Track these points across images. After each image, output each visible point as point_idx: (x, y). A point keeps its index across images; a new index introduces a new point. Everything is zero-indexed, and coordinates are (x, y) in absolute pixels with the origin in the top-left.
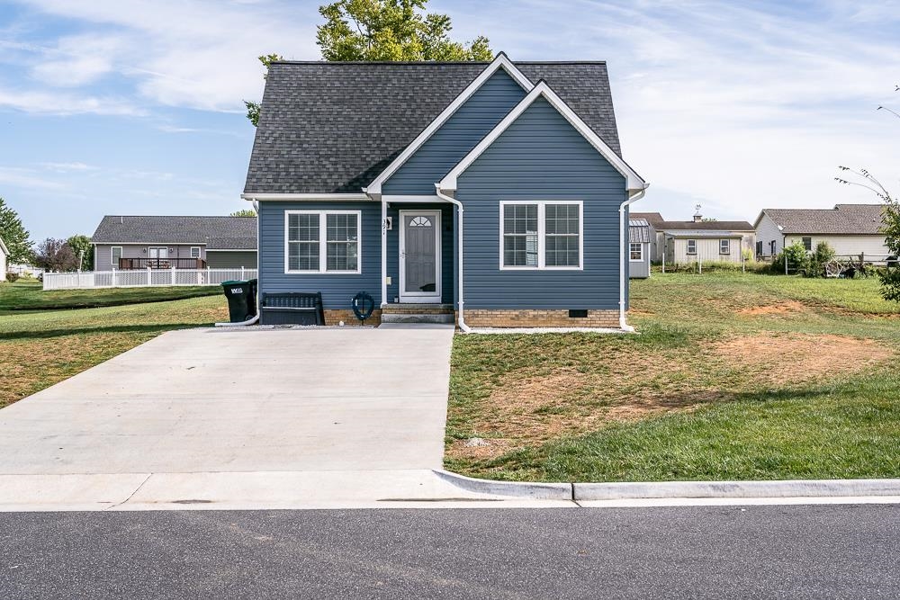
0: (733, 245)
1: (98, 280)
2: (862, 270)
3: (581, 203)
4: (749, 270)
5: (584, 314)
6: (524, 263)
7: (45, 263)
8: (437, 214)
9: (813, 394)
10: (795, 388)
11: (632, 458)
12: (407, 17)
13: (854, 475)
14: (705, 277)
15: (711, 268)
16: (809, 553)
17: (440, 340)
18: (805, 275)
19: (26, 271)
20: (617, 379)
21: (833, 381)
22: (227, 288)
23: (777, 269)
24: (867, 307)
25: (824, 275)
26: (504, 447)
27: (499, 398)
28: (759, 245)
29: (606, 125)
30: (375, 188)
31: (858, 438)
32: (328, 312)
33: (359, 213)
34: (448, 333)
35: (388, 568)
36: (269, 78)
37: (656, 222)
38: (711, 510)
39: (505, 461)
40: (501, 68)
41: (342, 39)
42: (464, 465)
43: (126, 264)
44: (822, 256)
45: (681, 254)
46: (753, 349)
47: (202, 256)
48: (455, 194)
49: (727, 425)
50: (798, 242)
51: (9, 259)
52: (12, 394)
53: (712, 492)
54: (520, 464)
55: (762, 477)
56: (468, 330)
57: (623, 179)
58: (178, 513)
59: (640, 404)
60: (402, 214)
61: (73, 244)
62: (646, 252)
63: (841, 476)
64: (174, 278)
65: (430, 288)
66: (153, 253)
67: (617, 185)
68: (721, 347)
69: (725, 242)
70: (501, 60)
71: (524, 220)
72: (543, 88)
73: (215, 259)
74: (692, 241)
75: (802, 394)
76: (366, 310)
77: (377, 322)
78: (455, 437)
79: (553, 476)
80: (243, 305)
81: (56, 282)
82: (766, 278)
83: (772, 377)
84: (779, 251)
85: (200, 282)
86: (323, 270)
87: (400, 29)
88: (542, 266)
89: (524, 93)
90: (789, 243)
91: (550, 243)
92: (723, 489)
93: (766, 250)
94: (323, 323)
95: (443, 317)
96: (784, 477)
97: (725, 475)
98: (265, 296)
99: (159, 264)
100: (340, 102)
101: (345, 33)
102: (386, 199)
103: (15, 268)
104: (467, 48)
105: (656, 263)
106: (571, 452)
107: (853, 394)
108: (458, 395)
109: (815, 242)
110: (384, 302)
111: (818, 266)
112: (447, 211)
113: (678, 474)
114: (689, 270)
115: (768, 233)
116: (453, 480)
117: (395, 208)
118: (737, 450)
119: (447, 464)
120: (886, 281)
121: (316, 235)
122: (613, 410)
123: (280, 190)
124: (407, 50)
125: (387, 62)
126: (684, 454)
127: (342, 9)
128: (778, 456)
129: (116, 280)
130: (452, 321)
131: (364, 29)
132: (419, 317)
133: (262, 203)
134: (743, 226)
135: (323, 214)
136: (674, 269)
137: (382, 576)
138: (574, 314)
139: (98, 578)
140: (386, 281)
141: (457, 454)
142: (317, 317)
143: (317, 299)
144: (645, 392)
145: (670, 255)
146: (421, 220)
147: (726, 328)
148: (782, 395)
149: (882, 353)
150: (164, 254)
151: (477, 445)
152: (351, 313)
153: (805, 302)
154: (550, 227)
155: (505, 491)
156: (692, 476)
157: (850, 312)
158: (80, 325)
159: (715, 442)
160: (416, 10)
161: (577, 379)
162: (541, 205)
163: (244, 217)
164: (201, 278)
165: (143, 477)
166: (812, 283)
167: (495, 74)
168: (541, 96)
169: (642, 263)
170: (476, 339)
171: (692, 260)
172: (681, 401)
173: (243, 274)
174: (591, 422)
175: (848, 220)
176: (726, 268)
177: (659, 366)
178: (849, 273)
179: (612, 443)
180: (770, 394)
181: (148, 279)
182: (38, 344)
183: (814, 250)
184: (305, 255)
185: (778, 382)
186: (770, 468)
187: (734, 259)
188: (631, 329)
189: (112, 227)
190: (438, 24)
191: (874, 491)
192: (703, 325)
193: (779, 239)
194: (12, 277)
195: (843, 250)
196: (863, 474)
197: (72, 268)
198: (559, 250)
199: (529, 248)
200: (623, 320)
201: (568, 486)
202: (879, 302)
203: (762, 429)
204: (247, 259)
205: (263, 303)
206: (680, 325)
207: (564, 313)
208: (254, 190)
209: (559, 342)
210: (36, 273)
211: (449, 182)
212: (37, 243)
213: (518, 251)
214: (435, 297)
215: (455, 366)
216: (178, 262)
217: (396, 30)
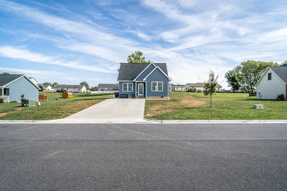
0: (183, 88)
1: (98, 92)
2: (200, 92)
3: (163, 82)
4: (185, 91)
5: (163, 97)
6: (155, 90)
7: (91, 90)
8: (143, 84)
9: (194, 108)
10: (192, 107)
11: (169, 117)
12: (139, 57)
13: (200, 119)
14: (179, 92)
15: (180, 91)
16: (194, 130)
17: (143, 101)
18: (193, 92)
19: (88, 91)
20: (167, 106)
21: (197, 106)
22: (115, 93)
23: (189, 91)
24: (201, 97)
25: (195, 92)
26: (152, 115)
27: (151, 108)
28: (186, 88)
29: (166, 72)
30: (135, 80)
31: (201, 114)
32: (128, 97)
33: (133, 83)
34: (145, 99)
35: (136, 132)
36: (121, 65)
37: (173, 85)
38: (180, 124)
39: (152, 117)
40: (152, 64)
41: (131, 60)
42: (146, 117)
43: (102, 90)
44: (195, 90)
45: (176, 89)
46: (186, 102)
47: (112, 89)
48: (145, 81)
49: (183, 112)
50: (192, 88)
51: (87, 90)
52: (86, 107)
53: (180, 121)
54: (154, 117)
55: (187, 120)
56: (147, 99)
57: (168, 79)
58: (107, 124)
59: (171, 109)
60: (138, 83)
61: (95, 88)
62: (171, 89)
63: (198, 119)
64: (108, 92)
65: (142, 93)
66: (105, 89)
67: (167, 80)
68: (182, 102)
69: (182, 88)
70: (152, 63)
71: (155, 84)
72: (157, 67)
73: (114, 90)
74: (177, 87)
75: (193, 108)
76: (133, 96)
77: (135, 98)
78: (145, 114)
79: (159, 119)
80: (117, 96)
81: (92, 92)
82: (187, 92)
83: (188, 106)
84: (189, 89)
85: (112, 93)
86: (128, 91)
87: (139, 59)
88: (157, 91)
89: (155, 67)
90: (190, 88)
91: (158, 88)
92: (182, 121)
93: (187, 89)
94: (128, 98)
95: (144, 97)
96: (191, 120)
97: (182, 119)
98: (120, 94)
99: (106, 90)
100: (130, 68)
101: (131, 59)
102: (136, 82)
103: (87, 91)
104: (147, 62)
105: (172, 90)
106: (161, 116)
107: (200, 108)
108: (146, 108)
109: (194, 88)
110: (136, 95)
111: (194, 91)
112: (144, 83)
113: (176, 119)
114: (177, 91)
115: (188, 86)
116: (145, 119)
117: (137, 83)
118: (184, 116)
119: (144, 117)
120: (204, 93)
121: (127, 86)
122: (167, 110)
123: (122, 80)
124: (139, 62)
125: (137, 63)
126: (177, 116)
127: (131, 56)
128: (190, 117)
129: (101, 92)
130: (145, 98)
131: (134, 59)
132: (141, 97)
133: (120, 82)
134: (184, 86)
135: (128, 83)
136: (175, 91)
137: (135, 133)
138: (161, 97)
139: (95, 133)
140: (136, 92)
141: (145, 116)
142: (127, 97)
143: (127, 95)
144: (171, 108)
145: (174, 89)
146: (141, 84)
147: (182, 99)
148: (190, 108)
149: (203, 103)
150: (107, 89)
151: (148, 115)
152: (132, 97)
153: (192, 96)
154: (158, 85)
155: (152, 121)
156: (178, 119)
157: (199, 97)
158: (95, 98)
159: (181, 115)
160: (141, 56)
161: (162, 106)
162: (157, 82)
163: (118, 84)
164: (112, 92)
165: (103, 119)
166: (193, 93)
167: (151, 65)
168: (157, 68)
169: (171, 91)
170: (148, 100)
171: (177, 90)
172: (176, 109)
173: (117, 92)
174: (164, 112)
175: (199, 85)
176: (182, 91)
177: (173, 104)
178: (198, 92)
179: (167, 115)
180: (188, 108)
181: (105, 92)
182: (90, 101)
183: (194, 89)
184: (125, 89)
185: (189, 107)
186: (189, 118)
187: (183, 90)
188: (169, 99)
189: (100, 85)
190: (144, 58)
191: (203, 122)
192: (179, 99)
193: (189, 87)
194: (87, 92)
195: (198, 89)
196: (201, 119)
197: (95, 91)
198: (160, 88)
199: (155, 88)
200: (168, 98)
201: (161, 120)
202: (203, 96)
203: (188, 113)
204: (118, 90)
205: (120, 95)
206: (176, 99)
207: (160, 97)
208: (119, 80)
209: (159, 101)
210: (90, 91)
211: (145, 79)
212: (90, 87)
213: (154, 88)
214: (143, 95)
215: (145, 104)
216: (109, 90)
217: (138, 59)
